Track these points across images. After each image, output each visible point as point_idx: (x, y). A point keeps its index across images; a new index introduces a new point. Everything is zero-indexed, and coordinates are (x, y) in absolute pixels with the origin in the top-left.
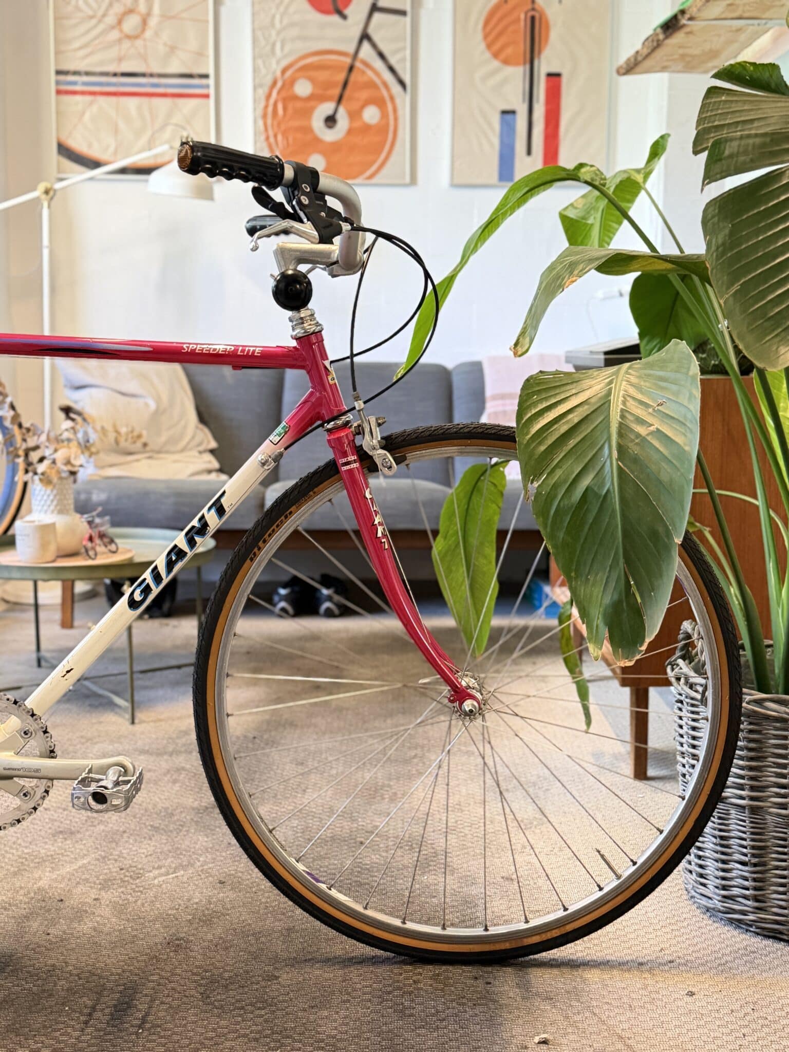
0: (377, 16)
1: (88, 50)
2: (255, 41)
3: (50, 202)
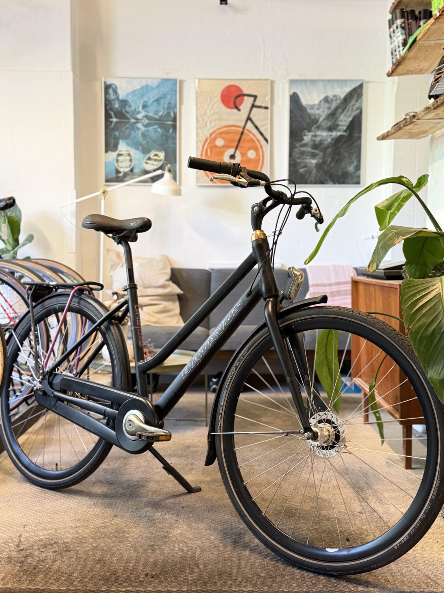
0: (254, 110)
2: (197, 121)
3: (105, 197)
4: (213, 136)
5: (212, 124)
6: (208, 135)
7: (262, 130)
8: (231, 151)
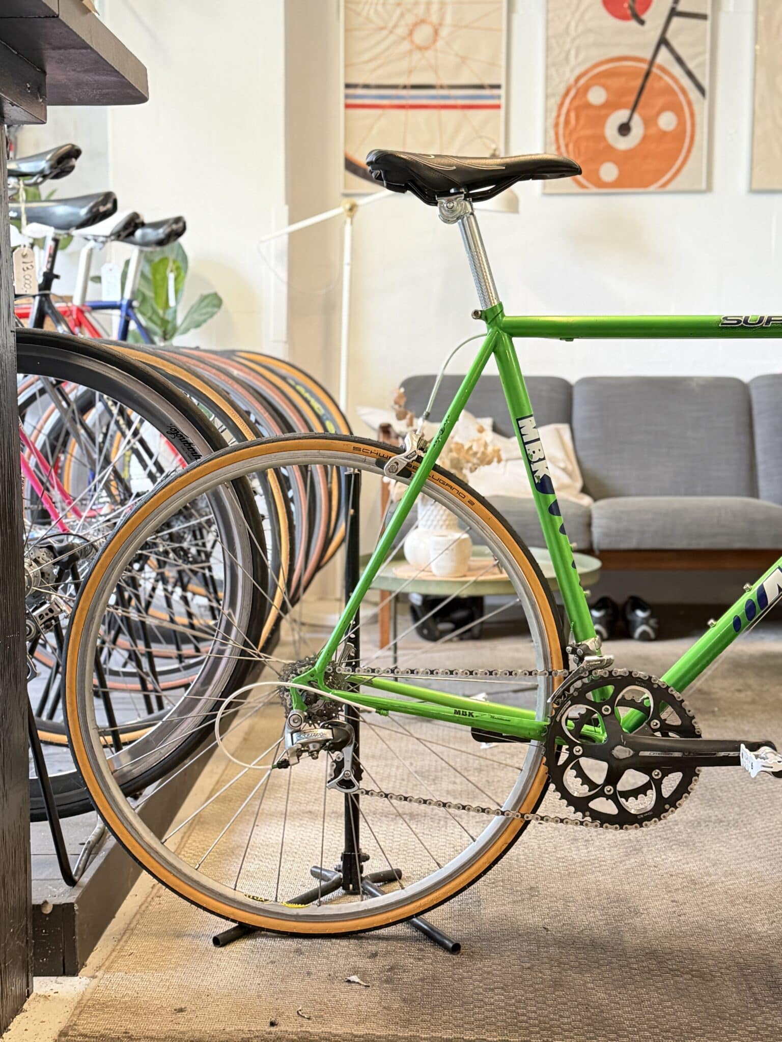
0: (676, 21)
1: (379, 62)
2: (548, 49)
3: (352, 217)
4: (582, 82)
5: (581, 56)
6: (572, 81)
7: (691, 65)
8: (621, 116)
